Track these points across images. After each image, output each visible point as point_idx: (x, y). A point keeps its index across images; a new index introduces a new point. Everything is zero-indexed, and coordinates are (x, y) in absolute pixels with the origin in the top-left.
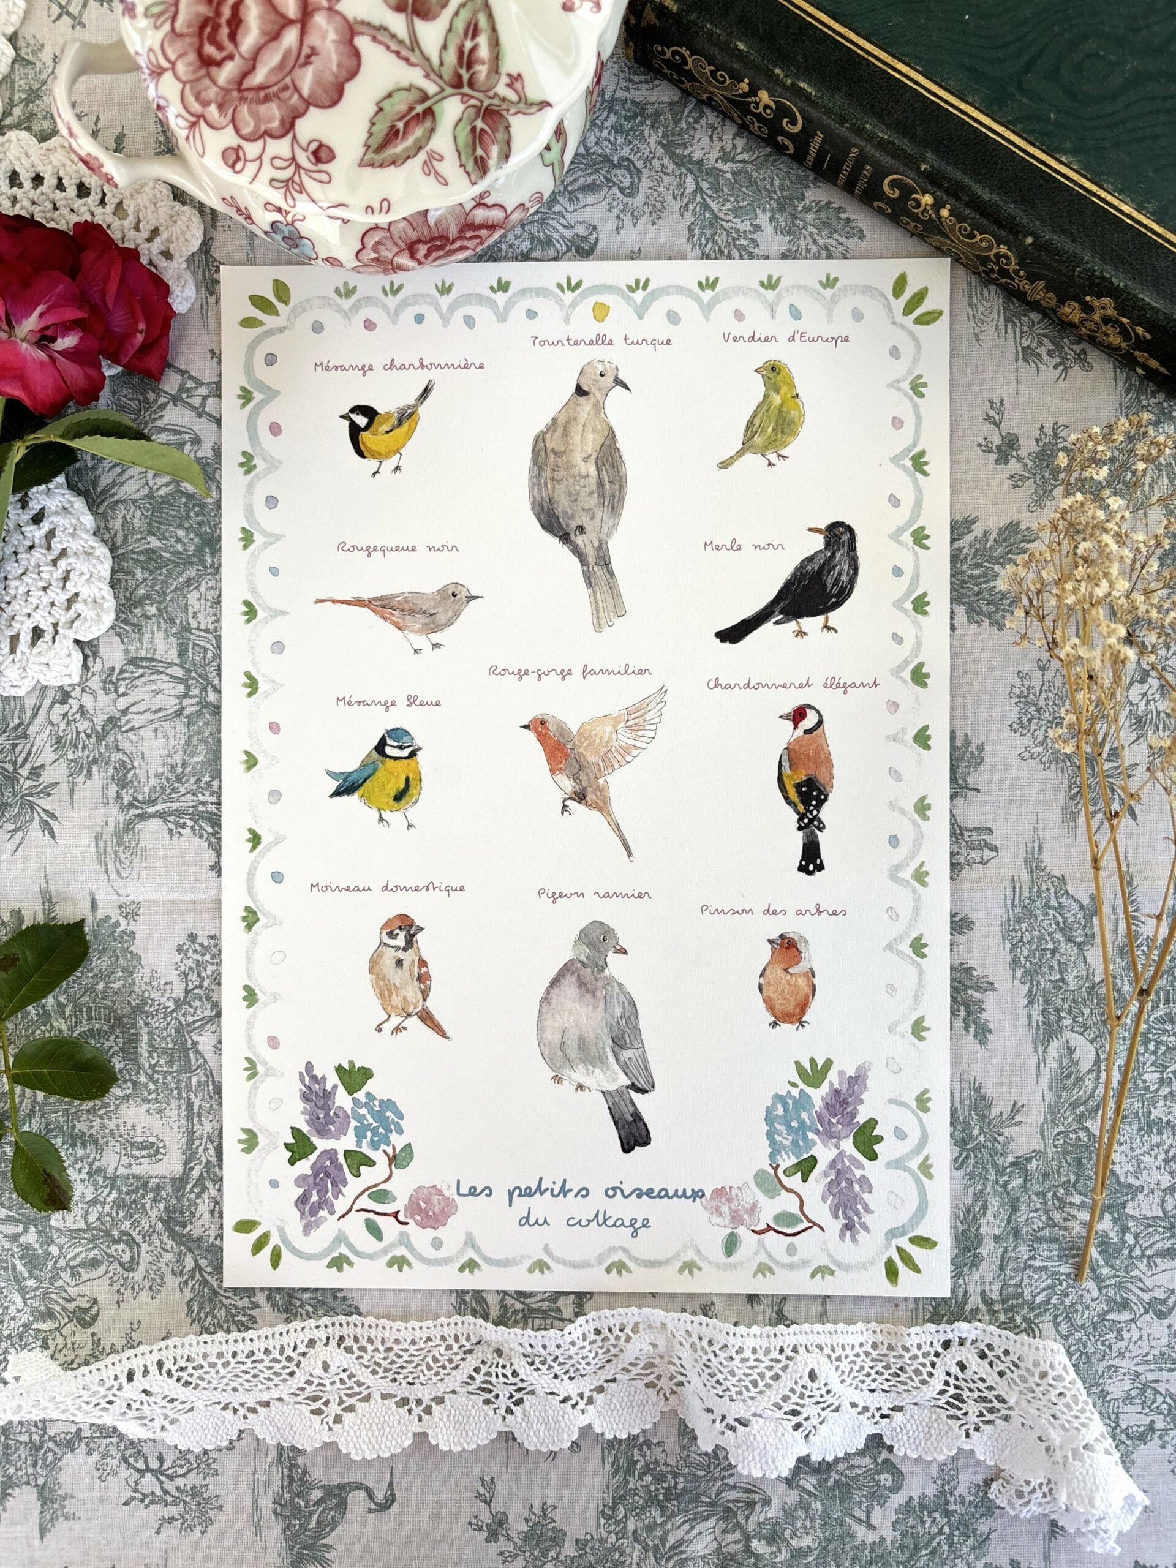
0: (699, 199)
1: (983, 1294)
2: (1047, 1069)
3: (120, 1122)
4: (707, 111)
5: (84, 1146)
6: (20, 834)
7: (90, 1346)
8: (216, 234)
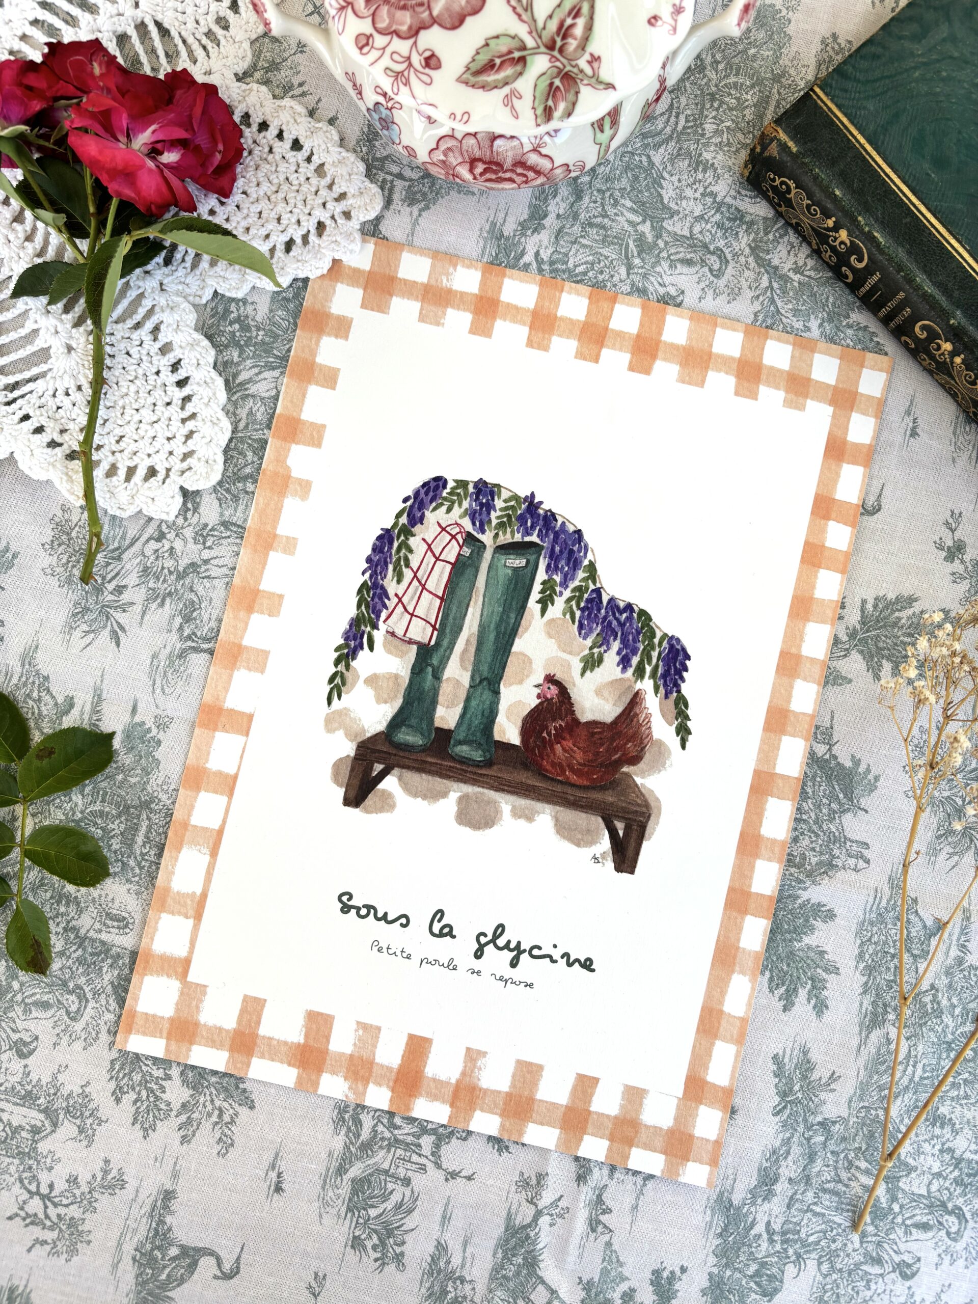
0: (769, 294)
1: (768, 1224)
2: (867, 1052)
3: (103, 893)
4: (791, 232)
5: (68, 904)
6: (92, 635)
7: (20, 1075)
8: (388, 214)
